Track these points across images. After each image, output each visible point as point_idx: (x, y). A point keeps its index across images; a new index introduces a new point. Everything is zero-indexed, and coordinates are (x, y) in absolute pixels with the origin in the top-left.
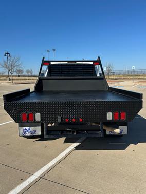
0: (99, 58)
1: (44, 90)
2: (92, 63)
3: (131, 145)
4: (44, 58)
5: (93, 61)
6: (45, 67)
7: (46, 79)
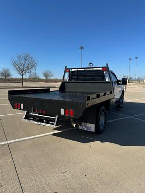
0: (107, 65)
1: (66, 90)
2: (101, 69)
3: (98, 142)
4: (66, 67)
5: (102, 68)
6: (67, 74)
7: (68, 82)
